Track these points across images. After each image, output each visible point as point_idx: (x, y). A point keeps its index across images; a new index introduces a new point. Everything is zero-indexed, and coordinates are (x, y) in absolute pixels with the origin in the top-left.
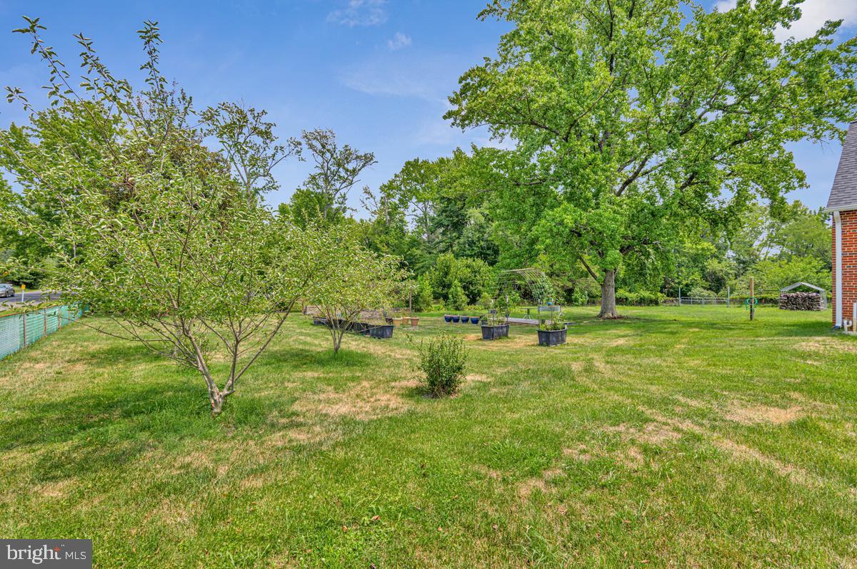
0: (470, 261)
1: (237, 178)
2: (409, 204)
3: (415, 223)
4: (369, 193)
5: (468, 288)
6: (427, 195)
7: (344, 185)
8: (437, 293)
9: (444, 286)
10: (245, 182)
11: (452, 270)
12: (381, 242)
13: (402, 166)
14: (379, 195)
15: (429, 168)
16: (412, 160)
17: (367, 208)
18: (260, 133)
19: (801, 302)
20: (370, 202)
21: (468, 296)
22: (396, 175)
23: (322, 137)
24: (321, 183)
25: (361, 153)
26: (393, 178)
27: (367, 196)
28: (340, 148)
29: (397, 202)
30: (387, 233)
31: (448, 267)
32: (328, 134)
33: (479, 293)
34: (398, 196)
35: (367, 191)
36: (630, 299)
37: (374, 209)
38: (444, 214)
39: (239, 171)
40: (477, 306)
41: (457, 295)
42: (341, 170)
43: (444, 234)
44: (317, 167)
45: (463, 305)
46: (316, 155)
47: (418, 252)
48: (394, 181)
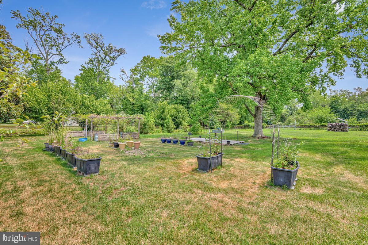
0: (175, 106)
1: (40, 54)
2: (145, 79)
3: (148, 88)
4: (124, 72)
5: (175, 120)
6: (154, 74)
7: (108, 65)
8: (158, 123)
9: (162, 119)
10: (44, 57)
11: (166, 110)
12: (130, 97)
13: (141, 59)
14: (129, 74)
15: (155, 60)
16: (146, 56)
17: (123, 80)
18: (56, 30)
19: (338, 128)
20: (124, 77)
21: (175, 124)
22: (138, 63)
23: (95, 38)
24: (95, 62)
25: (118, 48)
26: (137, 65)
27: (123, 73)
28: (106, 45)
29: (139, 78)
30: (133, 92)
31: (164, 109)
32: (99, 36)
33: (181, 123)
34: (139, 75)
35: (123, 71)
36: (251, 126)
37: (127, 80)
38: (162, 83)
39: (40, 50)
40: (180, 130)
41: (169, 124)
42: (107, 57)
43: (162, 93)
44: (93, 54)
45: (172, 129)
46: (92, 47)
47: (149, 102)
48: (137, 67)
